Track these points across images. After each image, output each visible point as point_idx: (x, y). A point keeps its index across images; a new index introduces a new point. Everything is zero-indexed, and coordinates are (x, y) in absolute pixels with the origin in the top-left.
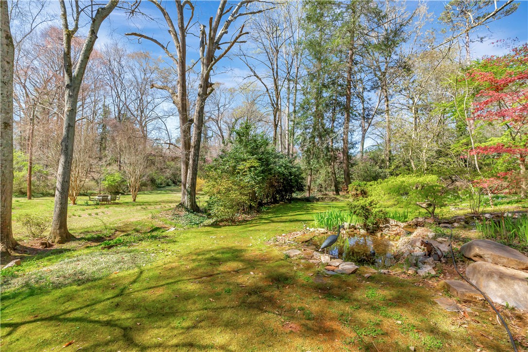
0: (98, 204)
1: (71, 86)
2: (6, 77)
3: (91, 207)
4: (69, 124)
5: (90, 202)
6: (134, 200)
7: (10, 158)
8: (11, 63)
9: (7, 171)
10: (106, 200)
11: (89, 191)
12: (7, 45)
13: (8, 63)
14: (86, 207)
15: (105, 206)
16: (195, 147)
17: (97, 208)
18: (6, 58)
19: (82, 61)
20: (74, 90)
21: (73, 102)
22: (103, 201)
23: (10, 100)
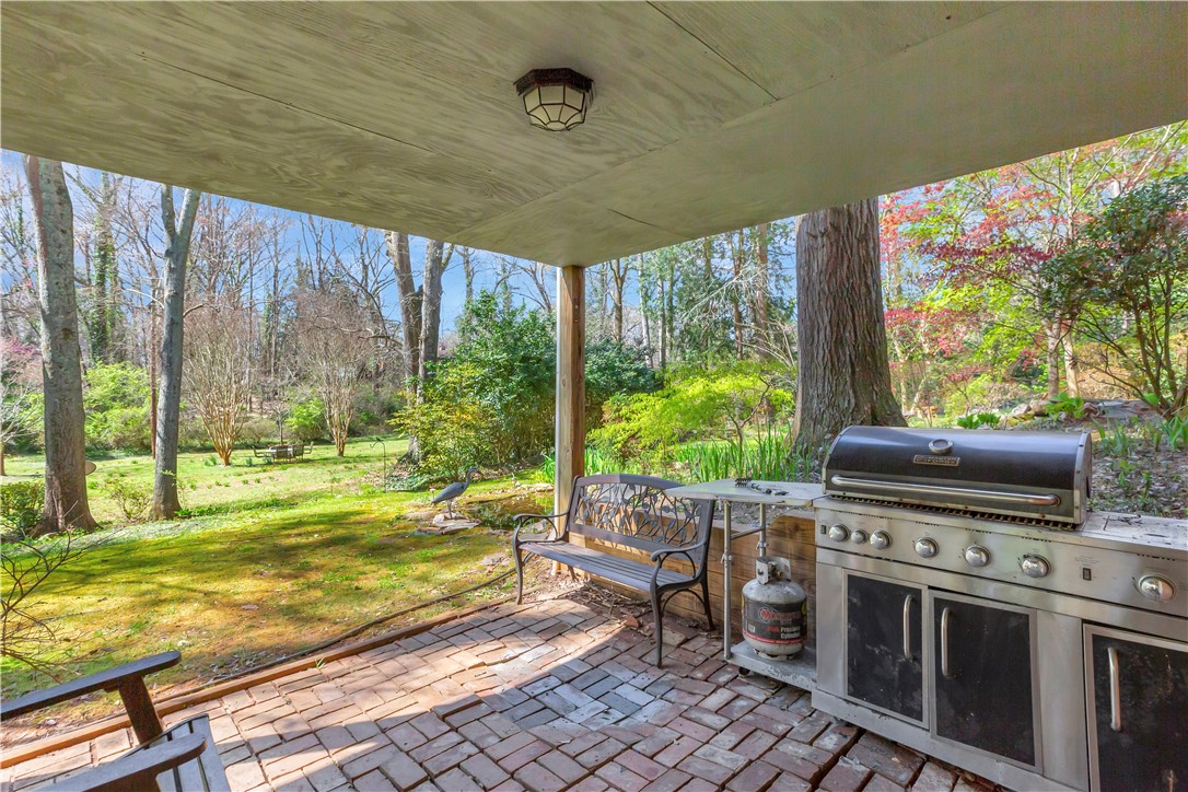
0: (270, 463)
1: (172, 253)
2: (61, 255)
3: (256, 469)
4: (172, 319)
5: (255, 461)
6: (341, 453)
7: (76, 385)
8: (69, 232)
9: (73, 408)
10: (285, 455)
11: (263, 440)
12: (60, 204)
13: (63, 232)
14: (246, 469)
15: (280, 467)
16: (426, 340)
17: (265, 471)
18: (60, 226)
19: (187, 206)
20: (177, 260)
21: (176, 279)
22: (279, 457)
23: (71, 291)
